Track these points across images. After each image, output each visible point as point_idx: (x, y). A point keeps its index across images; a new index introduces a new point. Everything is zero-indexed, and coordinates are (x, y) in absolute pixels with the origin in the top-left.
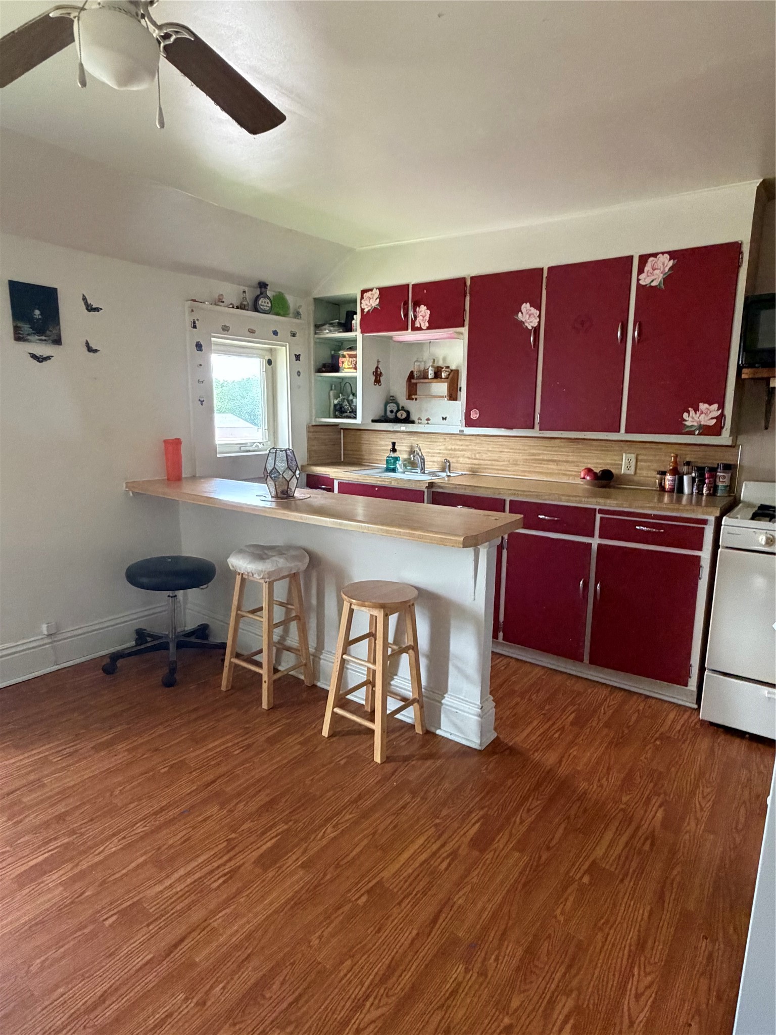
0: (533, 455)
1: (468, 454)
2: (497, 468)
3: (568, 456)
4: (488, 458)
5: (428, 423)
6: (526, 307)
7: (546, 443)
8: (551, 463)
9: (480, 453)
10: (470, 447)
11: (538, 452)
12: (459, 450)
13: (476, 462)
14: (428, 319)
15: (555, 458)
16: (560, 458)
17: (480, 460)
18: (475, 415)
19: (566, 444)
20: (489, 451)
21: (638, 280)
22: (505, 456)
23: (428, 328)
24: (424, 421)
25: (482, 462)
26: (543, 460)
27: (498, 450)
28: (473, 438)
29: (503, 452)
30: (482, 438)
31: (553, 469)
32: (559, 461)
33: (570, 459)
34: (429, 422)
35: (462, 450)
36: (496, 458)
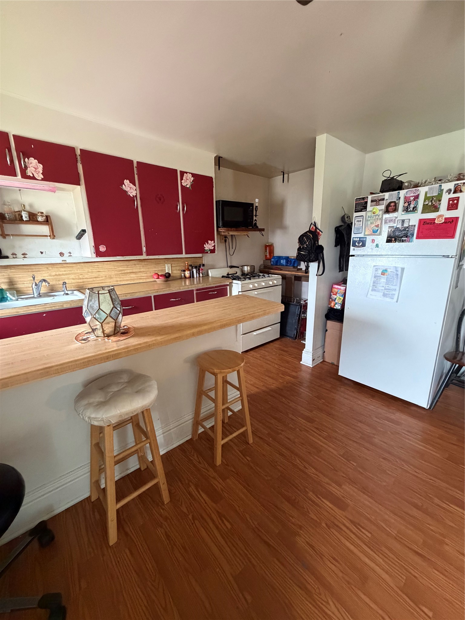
0: (121, 271)
1: (73, 276)
2: (98, 282)
3: (140, 269)
4: (90, 277)
5: (24, 257)
6: (126, 182)
7: (127, 263)
8: (133, 274)
9: (82, 274)
10: (73, 272)
11: (123, 268)
12: (63, 275)
13: (80, 281)
14: (41, 172)
15: (134, 271)
16: (136, 270)
17: (83, 279)
18: (102, 248)
19: (138, 263)
20: (88, 272)
21: (181, 183)
22: (102, 274)
23: (42, 180)
24: (19, 255)
25: (85, 280)
26: (128, 273)
27: (96, 271)
28: (74, 265)
29: (100, 271)
30: (82, 264)
31: (134, 277)
32: (136, 272)
33: (142, 270)
34: (26, 256)
35: (66, 274)
36: (96, 276)
